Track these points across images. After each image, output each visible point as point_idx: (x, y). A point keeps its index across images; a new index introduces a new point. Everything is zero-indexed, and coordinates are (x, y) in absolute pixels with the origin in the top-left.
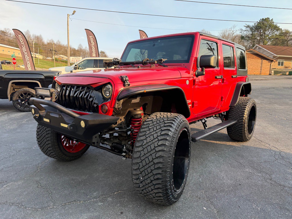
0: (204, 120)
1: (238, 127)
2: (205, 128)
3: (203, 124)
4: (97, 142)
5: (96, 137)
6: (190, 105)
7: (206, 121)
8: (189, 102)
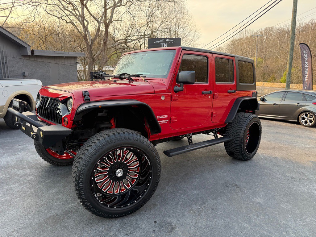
0: (189, 135)
1: (234, 143)
2: (190, 144)
3: (188, 140)
4: (61, 152)
5: (59, 147)
6: (168, 120)
7: (191, 137)
8: (165, 117)
